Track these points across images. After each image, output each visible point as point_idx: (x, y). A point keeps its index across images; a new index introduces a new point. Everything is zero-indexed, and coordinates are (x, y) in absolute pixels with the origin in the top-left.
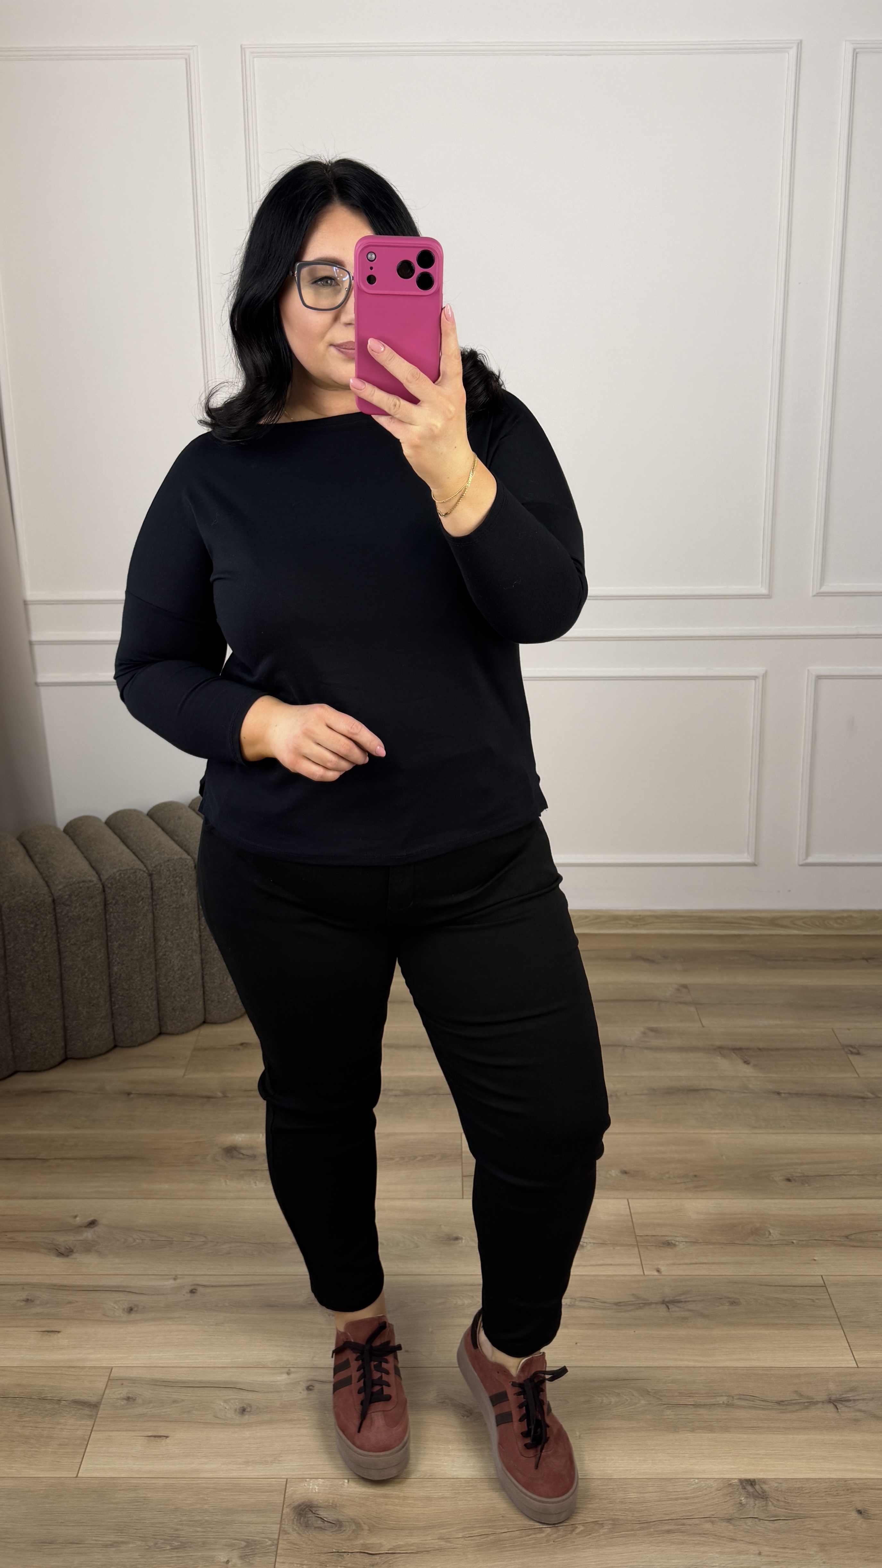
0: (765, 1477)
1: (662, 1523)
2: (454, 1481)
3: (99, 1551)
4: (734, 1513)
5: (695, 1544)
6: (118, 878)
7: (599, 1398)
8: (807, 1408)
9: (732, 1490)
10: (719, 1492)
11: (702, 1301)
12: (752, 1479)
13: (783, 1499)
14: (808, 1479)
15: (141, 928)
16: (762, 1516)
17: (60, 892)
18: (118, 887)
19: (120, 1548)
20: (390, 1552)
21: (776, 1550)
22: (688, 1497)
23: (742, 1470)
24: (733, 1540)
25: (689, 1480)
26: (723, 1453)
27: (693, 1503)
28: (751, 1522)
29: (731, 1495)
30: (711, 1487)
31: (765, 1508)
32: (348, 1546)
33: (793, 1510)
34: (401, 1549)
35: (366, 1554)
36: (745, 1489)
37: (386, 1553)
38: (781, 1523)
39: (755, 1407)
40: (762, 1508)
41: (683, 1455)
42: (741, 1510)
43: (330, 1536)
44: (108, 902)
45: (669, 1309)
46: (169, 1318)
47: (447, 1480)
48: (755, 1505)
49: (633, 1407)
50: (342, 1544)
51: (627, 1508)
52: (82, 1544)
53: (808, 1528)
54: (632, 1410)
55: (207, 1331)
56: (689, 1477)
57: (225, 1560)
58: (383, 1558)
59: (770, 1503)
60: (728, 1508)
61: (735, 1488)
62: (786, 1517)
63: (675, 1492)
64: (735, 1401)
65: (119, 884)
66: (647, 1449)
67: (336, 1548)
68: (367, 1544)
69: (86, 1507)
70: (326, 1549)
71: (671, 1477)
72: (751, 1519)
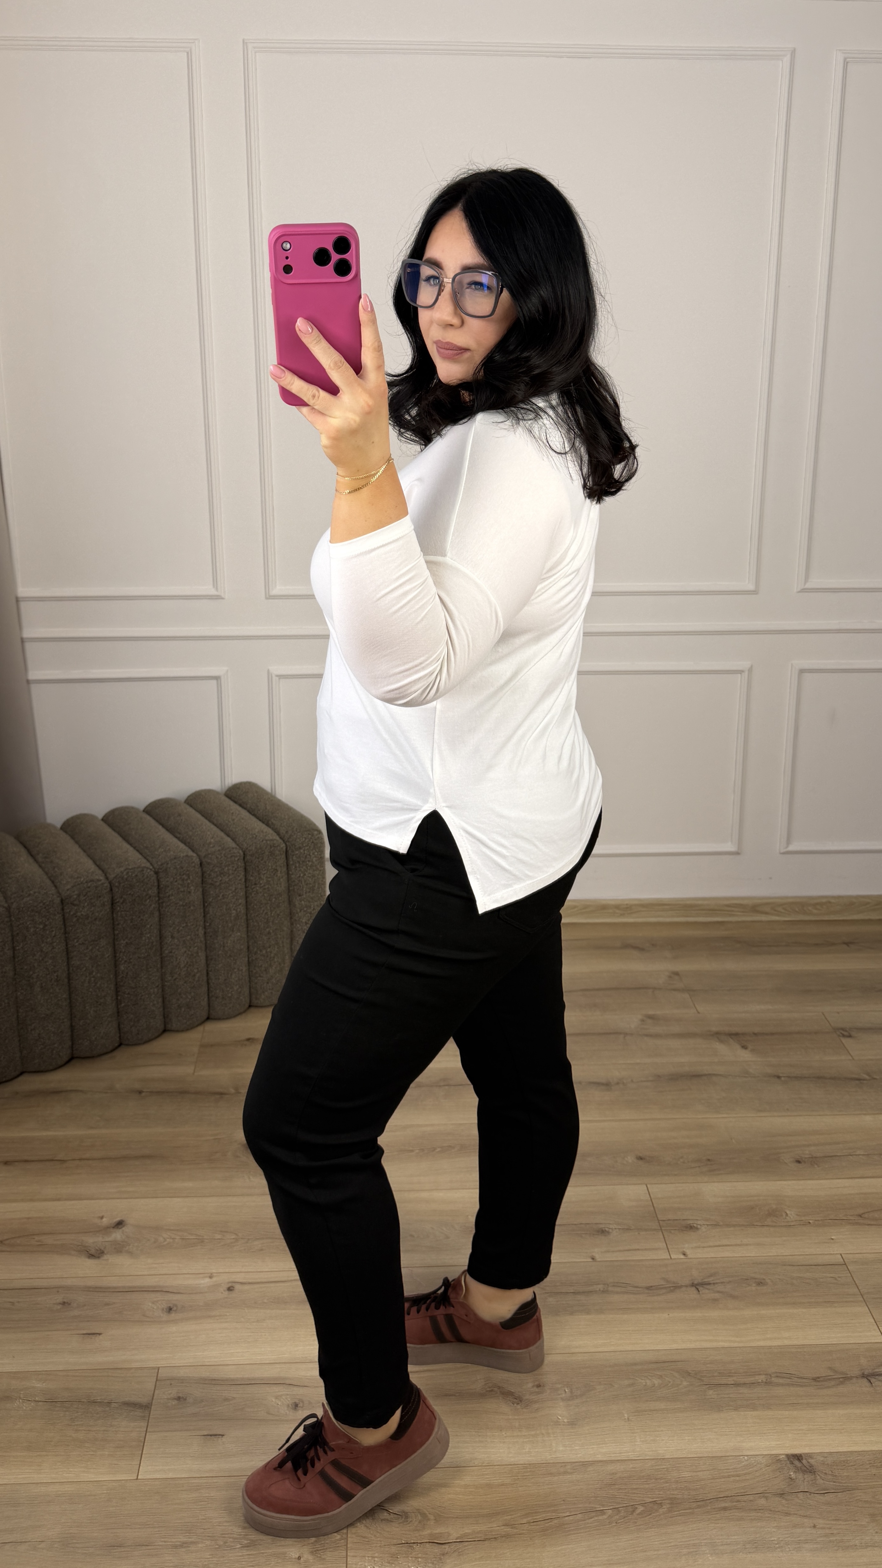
0: (811, 1452)
1: (717, 1501)
2: (511, 1468)
3: (169, 1552)
4: (785, 1488)
5: (751, 1519)
6: (126, 876)
7: (643, 1381)
8: (842, 1383)
9: (781, 1466)
10: (767, 1468)
11: (730, 1282)
12: (799, 1454)
13: (830, 1473)
14: (852, 1452)
15: (149, 926)
16: (813, 1491)
17: (68, 892)
18: (126, 886)
19: (190, 1549)
20: (458, 1540)
21: (829, 1522)
22: (740, 1474)
23: (788, 1445)
24: (788, 1514)
25: (738, 1458)
26: (768, 1430)
27: (745, 1480)
28: (803, 1496)
29: (780, 1470)
30: (761, 1464)
31: (814, 1481)
32: (416, 1537)
33: (841, 1483)
34: (468, 1537)
35: (435, 1544)
36: (793, 1464)
37: (455, 1542)
38: (831, 1495)
39: (793, 1385)
40: (811, 1482)
41: (730, 1433)
42: (791, 1484)
43: (398, 1527)
44: (116, 901)
45: (699, 1291)
46: (210, 1317)
47: (506, 1466)
48: (804, 1479)
49: (676, 1388)
50: (410, 1535)
51: (682, 1486)
52: (151, 1546)
53: (857, 1500)
54: (676, 1392)
55: (250, 1329)
56: (738, 1454)
57: (297, 1556)
58: (452, 1547)
59: (818, 1477)
60: (779, 1483)
61: (783, 1464)
62: (835, 1490)
63: (726, 1469)
64: (773, 1379)
65: (127, 883)
66: (695, 1429)
67: (405, 1540)
68: (436, 1534)
69: (150, 1508)
70: (395, 1541)
71: (721, 1455)
72: (802, 1493)
